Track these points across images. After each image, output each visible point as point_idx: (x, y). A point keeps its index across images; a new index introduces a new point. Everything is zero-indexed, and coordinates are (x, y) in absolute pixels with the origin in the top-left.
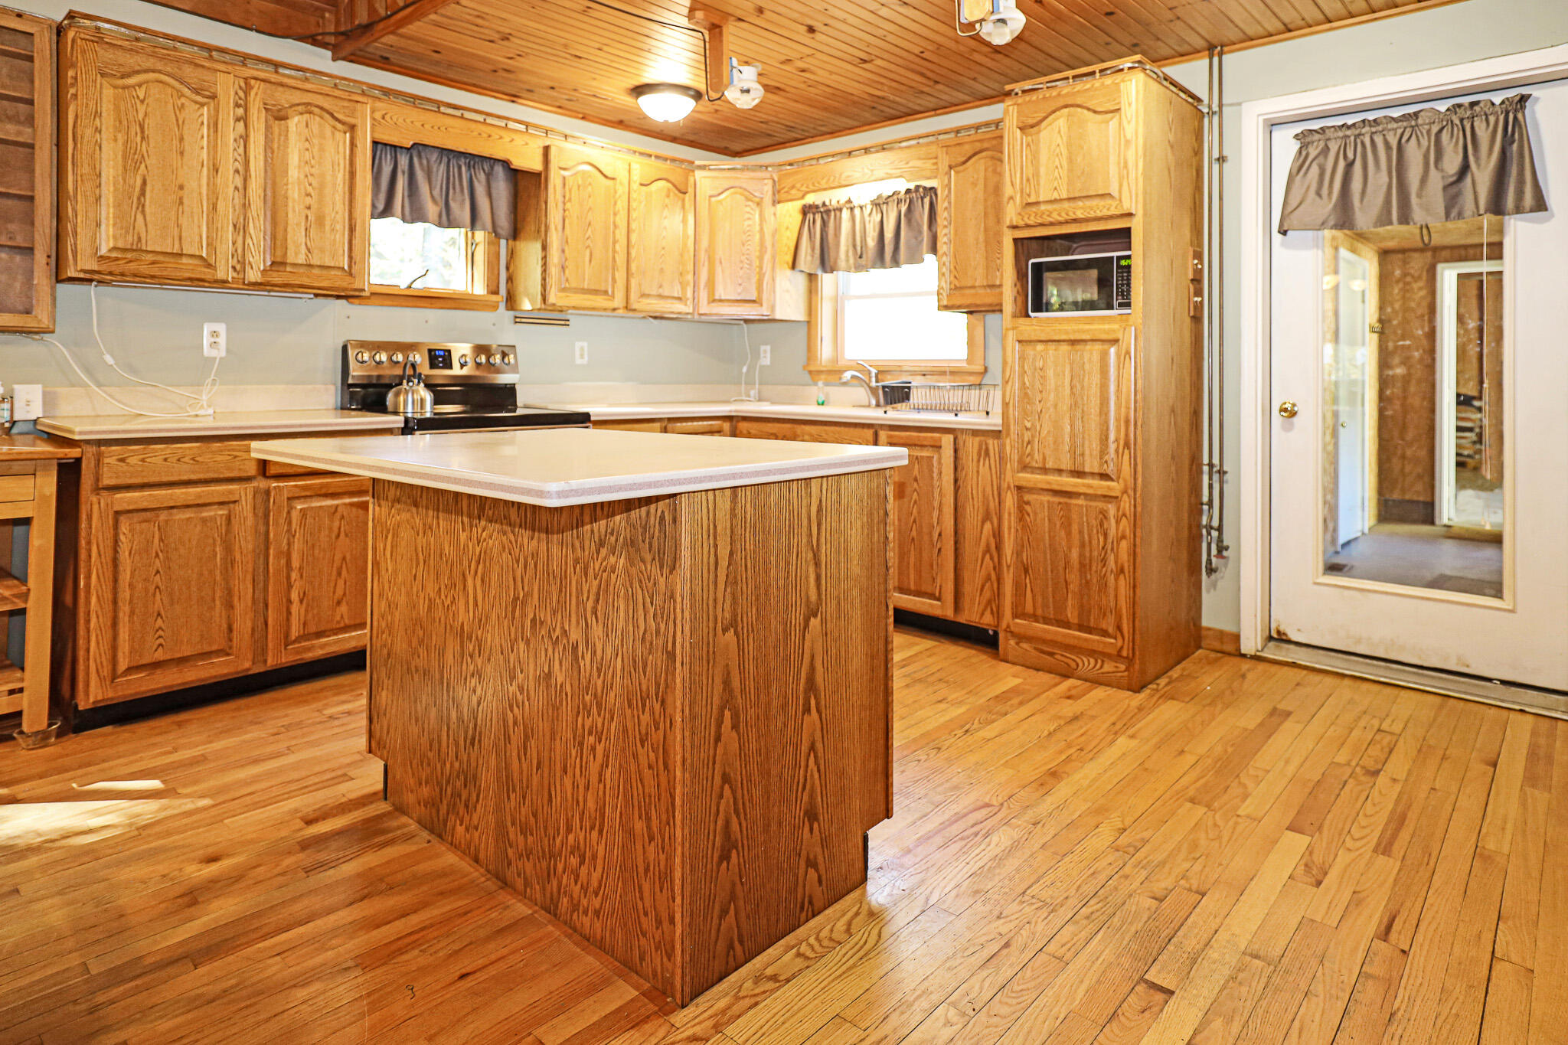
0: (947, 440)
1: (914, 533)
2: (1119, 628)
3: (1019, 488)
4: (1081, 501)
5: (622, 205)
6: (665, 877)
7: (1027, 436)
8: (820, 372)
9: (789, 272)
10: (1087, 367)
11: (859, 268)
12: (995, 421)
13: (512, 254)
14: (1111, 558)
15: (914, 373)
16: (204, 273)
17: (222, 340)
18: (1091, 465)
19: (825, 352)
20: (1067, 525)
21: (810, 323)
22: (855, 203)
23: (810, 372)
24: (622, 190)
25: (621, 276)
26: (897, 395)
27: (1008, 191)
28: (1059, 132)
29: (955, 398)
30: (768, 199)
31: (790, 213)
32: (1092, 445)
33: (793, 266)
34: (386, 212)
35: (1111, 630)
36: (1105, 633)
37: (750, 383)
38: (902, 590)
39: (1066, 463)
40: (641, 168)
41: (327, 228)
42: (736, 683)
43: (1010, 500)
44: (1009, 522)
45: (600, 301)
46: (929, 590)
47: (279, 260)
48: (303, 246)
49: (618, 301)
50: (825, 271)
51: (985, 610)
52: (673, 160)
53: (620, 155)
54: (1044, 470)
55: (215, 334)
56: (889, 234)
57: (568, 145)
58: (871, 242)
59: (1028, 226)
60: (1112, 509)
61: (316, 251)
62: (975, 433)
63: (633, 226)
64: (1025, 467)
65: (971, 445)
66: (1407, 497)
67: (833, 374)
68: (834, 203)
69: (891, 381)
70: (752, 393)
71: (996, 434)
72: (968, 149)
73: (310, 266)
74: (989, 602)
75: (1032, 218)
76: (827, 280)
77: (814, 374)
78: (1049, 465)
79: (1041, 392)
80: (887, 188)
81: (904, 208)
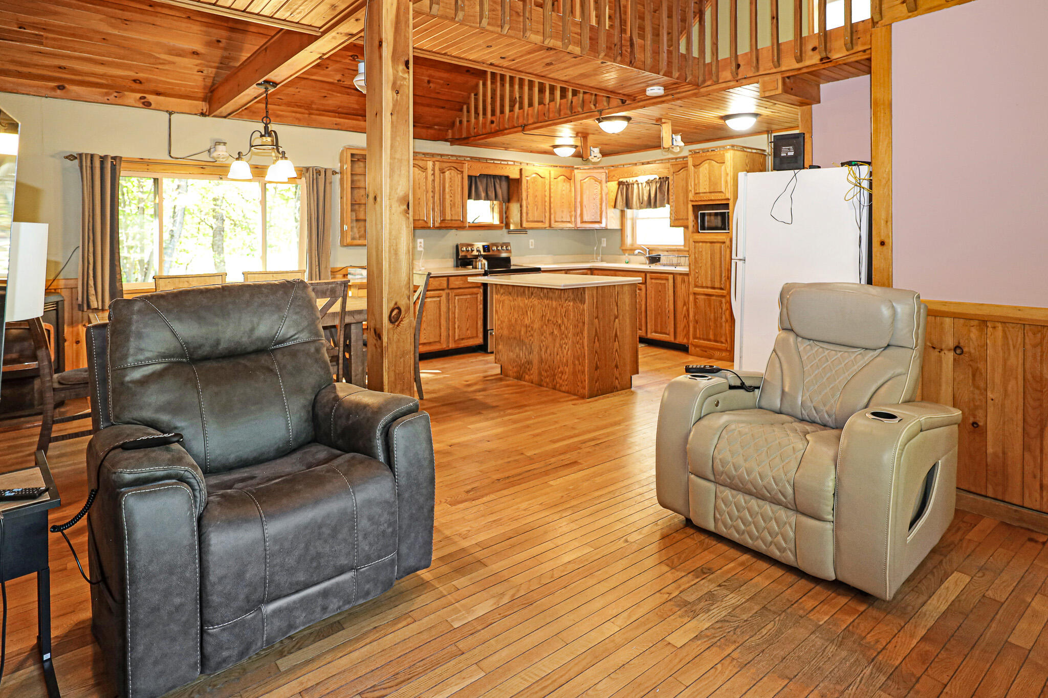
0: (671, 277)
1: (660, 311)
2: (726, 341)
3: (695, 294)
4: (714, 298)
5: (547, 188)
7: (697, 275)
8: (626, 250)
9: (613, 210)
10: (716, 251)
11: (641, 208)
12: (686, 270)
13: (508, 208)
14: (724, 316)
15: (662, 251)
17: (423, 245)
18: (717, 285)
19: (628, 242)
20: (710, 305)
21: (622, 230)
22: (639, 182)
23: (623, 250)
24: (547, 182)
25: (547, 215)
26: (655, 259)
27: (690, 187)
28: (706, 168)
29: (675, 261)
30: (604, 180)
31: (613, 185)
32: (718, 278)
33: (615, 207)
35: (724, 341)
36: (722, 342)
37: (598, 254)
39: (709, 284)
40: (554, 172)
41: (456, 207)
43: (691, 298)
44: (692, 305)
45: (541, 225)
46: (665, 331)
47: (443, 219)
48: (450, 214)
49: (547, 224)
50: (628, 208)
51: (684, 338)
52: (566, 167)
53: (547, 168)
54: (702, 287)
55: (420, 243)
56: (653, 195)
57: (528, 167)
58: (646, 198)
59: (699, 200)
60: (724, 300)
61: (454, 215)
62: (681, 274)
63: (552, 195)
64: (696, 286)
65: (679, 279)
67: (631, 251)
68: (631, 181)
69: (653, 254)
70: (599, 258)
71: (687, 275)
72: (680, 167)
73: (453, 220)
74: (686, 335)
76: (628, 212)
78: (704, 285)
79: (701, 259)
80: (652, 177)
81: (658, 185)
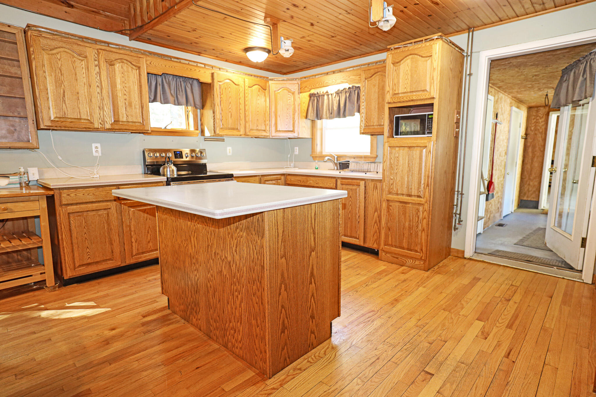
0: (362, 183)
1: (350, 216)
2: (422, 250)
3: (388, 200)
4: (410, 205)
5: (242, 95)
6: (263, 338)
7: (391, 182)
8: (316, 157)
9: (305, 120)
10: (414, 156)
11: (331, 118)
12: (379, 176)
13: (202, 115)
14: (420, 226)
15: (351, 157)
16: (90, 125)
17: (99, 150)
18: (414, 192)
19: (318, 149)
20: (404, 214)
21: (313, 138)
22: (330, 93)
23: (313, 157)
24: (242, 89)
25: (242, 122)
26: (344, 166)
27: (387, 89)
28: (408, 65)
29: (366, 167)
30: (297, 92)
31: (305, 96)
32: (415, 185)
33: (306, 117)
34: (155, 100)
35: (419, 250)
36: (416, 251)
37: (291, 160)
38: (345, 236)
39: (405, 191)
40: (248, 80)
41: (133, 107)
42: (286, 275)
43: (384, 205)
44: (384, 212)
45: (235, 132)
46: (355, 235)
47: (116, 120)
48: (125, 114)
49: (242, 132)
50: (318, 119)
51: (375, 242)
52: (261, 77)
53: (241, 76)
54: (397, 194)
55: (96, 147)
56: (342, 105)
57: (221, 72)
58: (335, 108)
59: (394, 102)
60: (421, 208)
61: (130, 116)
62: (373, 180)
63: (246, 103)
64: (390, 193)
65: (371, 185)
66: (529, 199)
67: (321, 158)
68: (321, 93)
69: (342, 161)
70: (292, 164)
71: (380, 181)
72: (372, 71)
73: (128, 122)
74: (376, 240)
75: (396, 99)
76: (319, 122)
77: (314, 158)
78: (399, 192)
79: (397, 166)
80: (341, 87)
81: (348, 95)
